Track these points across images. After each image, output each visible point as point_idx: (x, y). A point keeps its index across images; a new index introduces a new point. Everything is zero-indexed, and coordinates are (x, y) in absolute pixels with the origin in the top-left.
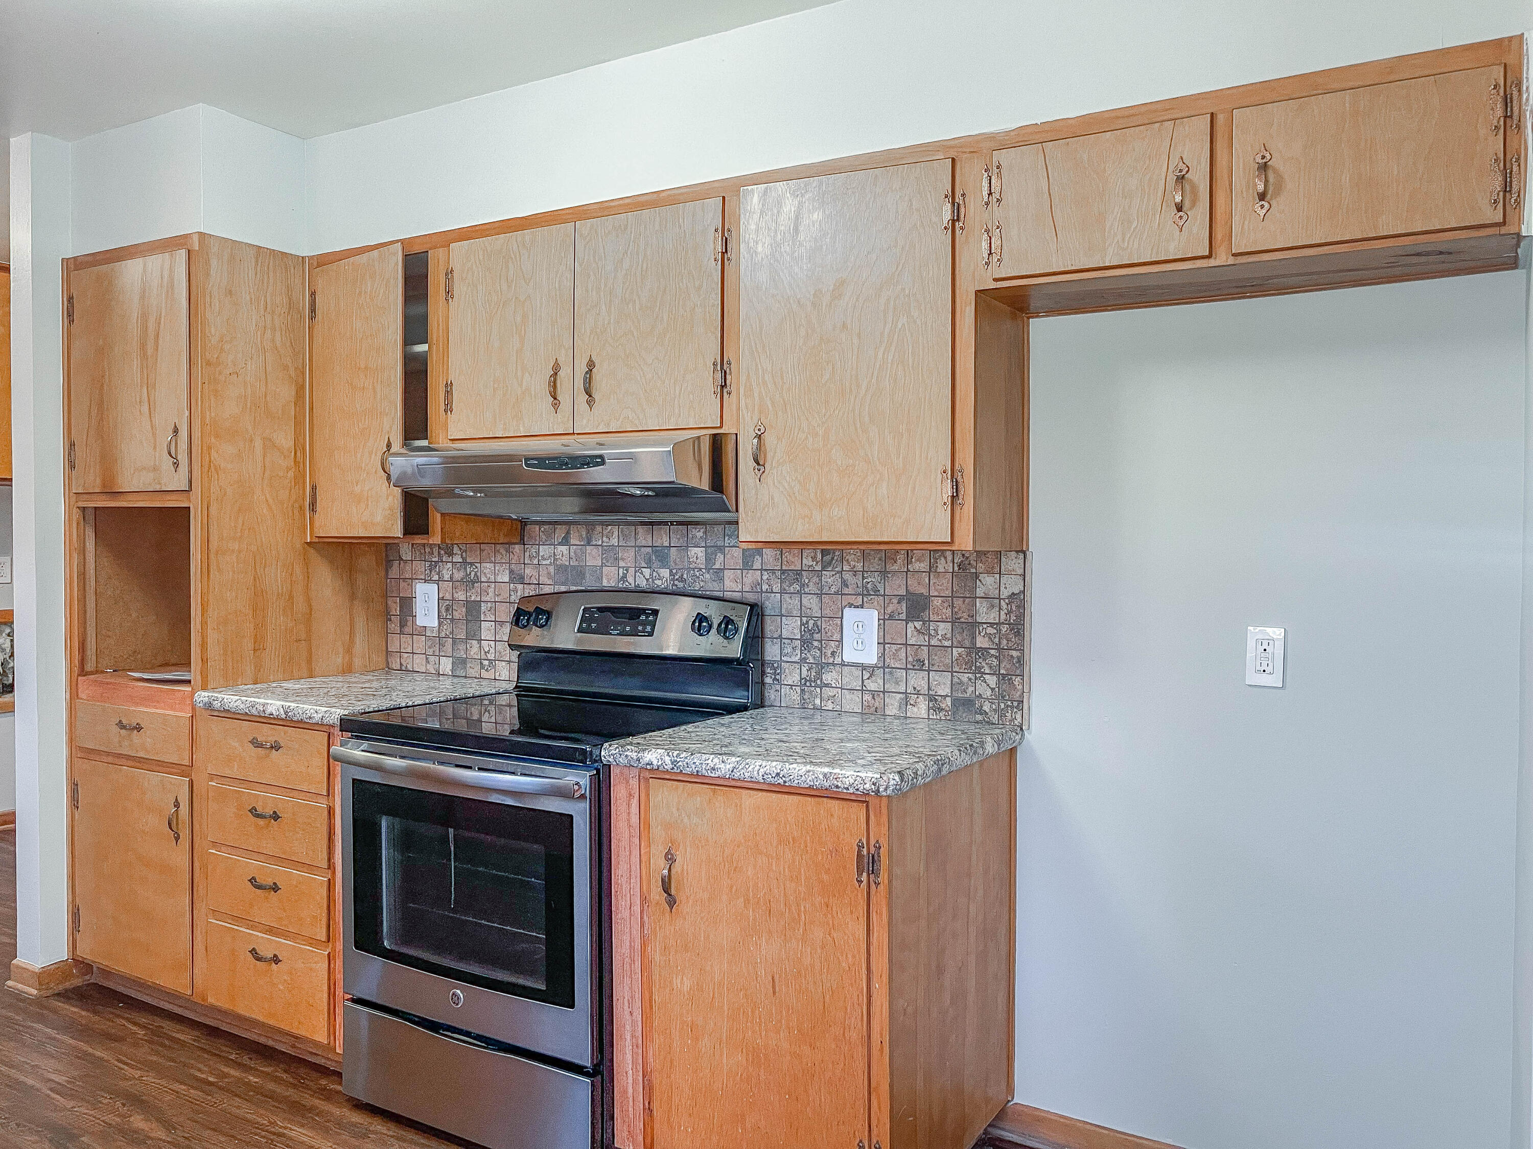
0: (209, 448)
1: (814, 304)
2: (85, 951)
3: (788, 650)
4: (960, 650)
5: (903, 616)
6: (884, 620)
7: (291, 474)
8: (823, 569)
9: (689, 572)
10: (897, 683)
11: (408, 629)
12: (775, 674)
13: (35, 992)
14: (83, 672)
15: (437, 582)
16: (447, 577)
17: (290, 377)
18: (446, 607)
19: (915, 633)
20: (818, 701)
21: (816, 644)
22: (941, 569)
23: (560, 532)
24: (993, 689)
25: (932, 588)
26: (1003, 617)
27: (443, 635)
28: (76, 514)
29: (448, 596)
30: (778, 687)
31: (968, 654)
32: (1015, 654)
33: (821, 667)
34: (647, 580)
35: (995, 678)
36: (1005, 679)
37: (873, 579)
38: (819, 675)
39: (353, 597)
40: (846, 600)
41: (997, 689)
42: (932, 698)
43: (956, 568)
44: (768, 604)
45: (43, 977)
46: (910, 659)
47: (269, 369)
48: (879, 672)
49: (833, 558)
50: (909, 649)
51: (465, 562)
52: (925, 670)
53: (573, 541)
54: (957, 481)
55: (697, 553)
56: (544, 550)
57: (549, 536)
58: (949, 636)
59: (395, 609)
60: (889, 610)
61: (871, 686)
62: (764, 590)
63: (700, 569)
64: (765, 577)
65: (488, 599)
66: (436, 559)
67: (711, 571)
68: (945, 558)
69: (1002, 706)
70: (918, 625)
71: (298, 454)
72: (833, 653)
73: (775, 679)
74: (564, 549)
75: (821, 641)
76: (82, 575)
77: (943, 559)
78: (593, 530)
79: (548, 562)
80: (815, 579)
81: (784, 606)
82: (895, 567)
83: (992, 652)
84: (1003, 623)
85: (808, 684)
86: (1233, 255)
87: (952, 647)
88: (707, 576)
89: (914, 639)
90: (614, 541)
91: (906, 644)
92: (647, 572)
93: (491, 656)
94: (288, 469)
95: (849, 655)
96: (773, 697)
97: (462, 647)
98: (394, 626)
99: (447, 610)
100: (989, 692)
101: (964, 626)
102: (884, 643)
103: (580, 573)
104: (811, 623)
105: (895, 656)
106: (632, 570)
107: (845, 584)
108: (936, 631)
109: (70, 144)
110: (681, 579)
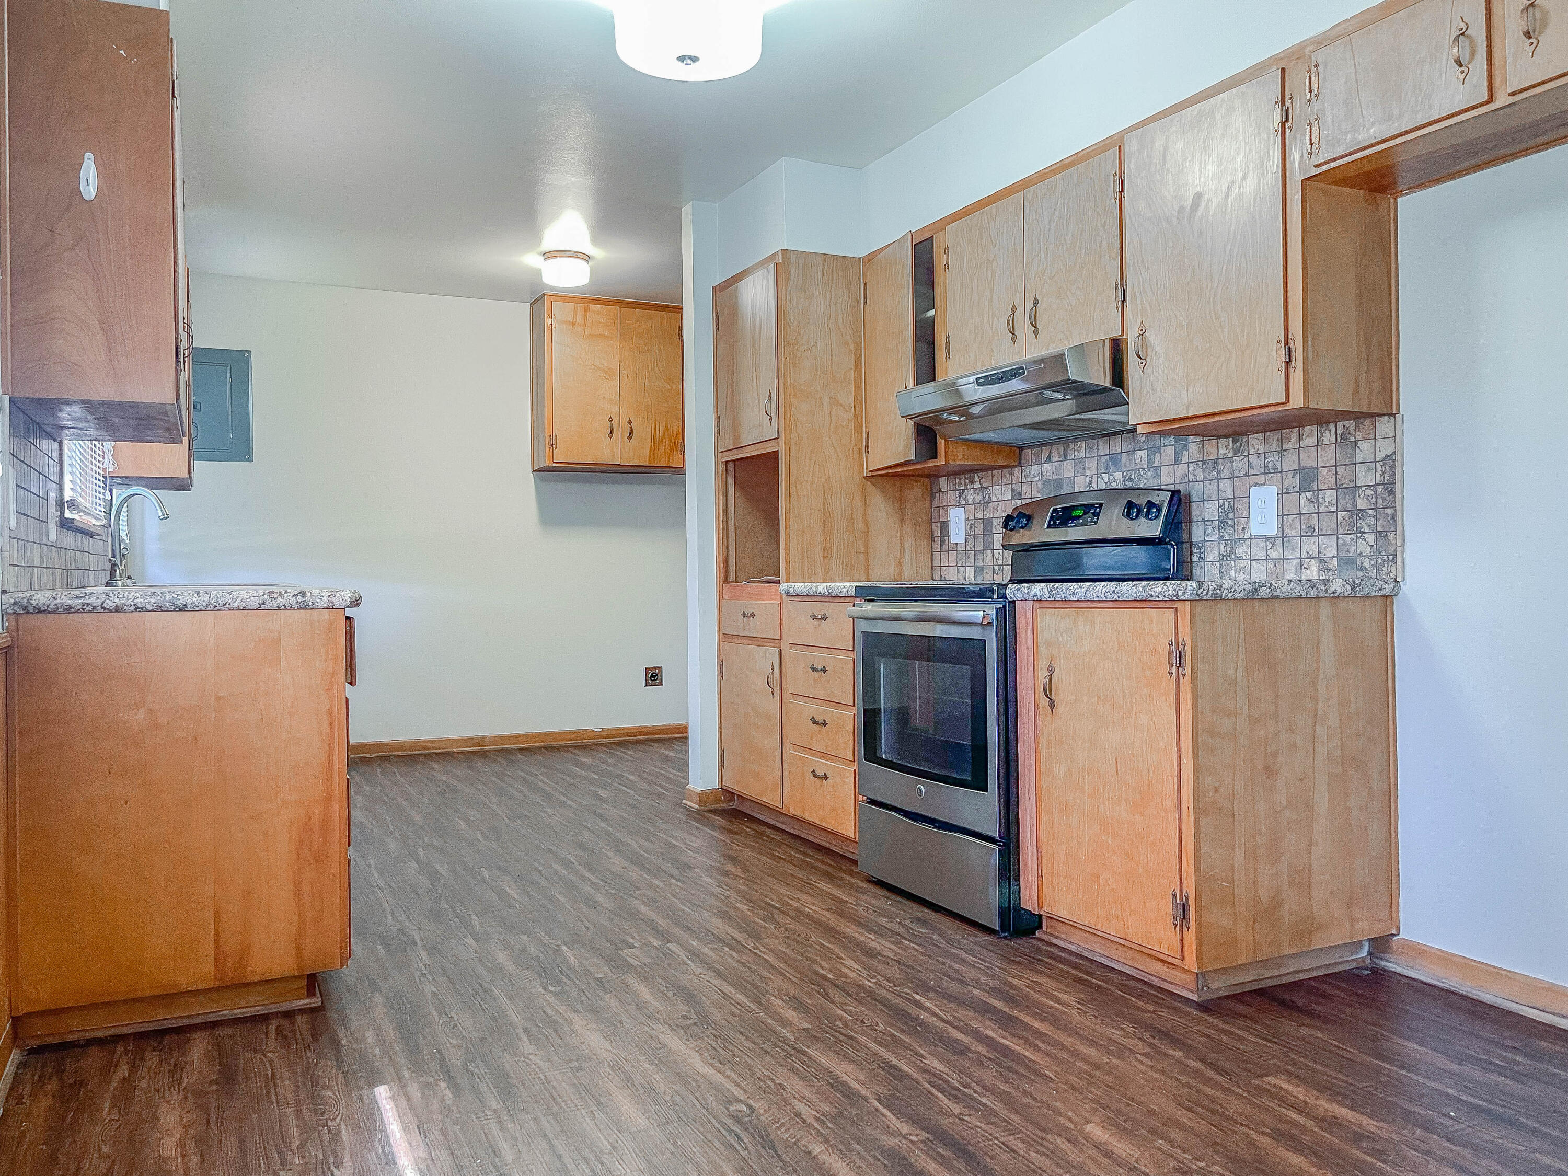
0: (790, 406)
1: (1178, 219)
2: (727, 783)
3: (1210, 530)
4: (1344, 513)
5: (1297, 489)
6: (1282, 494)
7: (851, 424)
8: (1235, 454)
9: (1135, 473)
10: (1293, 550)
11: (945, 547)
12: (1200, 553)
13: (697, 807)
14: (726, 581)
15: (964, 506)
16: (970, 501)
17: (850, 350)
18: (970, 524)
19: (1307, 503)
20: (1232, 573)
21: (1230, 522)
22: (1326, 442)
23: (1046, 450)
24: (1371, 546)
25: (1320, 460)
26: (1378, 478)
27: (968, 549)
28: (722, 467)
29: (972, 517)
30: (1202, 564)
31: (1351, 517)
32: (1389, 511)
33: (1234, 543)
34: (1106, 483)
35: (1373, 536)
36: (1381, 535)
37: (1273, 458)
38: (1233, 548)
39: (902, 521)
40: (1253, 480)
41: (1375, 546)
42: (1322, 561)
43: (1339, 439)
44: (1193, 492)
45: (702, 797)
46: (1304, 527)
47: (834, 346)
48: (1279, 542)
49: (1241, 445)
50: (1302, 518)
51: (982, 488)
52: (1316, 536)
53: (1054, 459)
54: (1289, 348)
55: (1142, 455)
56: (1035, 469)
57: (1038, 456)
58: (1334, 501)
59: (937, 533)
60: (1286, 485)
61: (1274, 554)
62: (1191, 480)
63: (1144, 469)
64: (1191, 469)
65: (997, 515)
66: (963, 488)
67: (1152, 469)
68: (1330, 431)
69: (1380, 560)
70: (1309, 494)
71: (857, 409)
72: (1243, 529)
73: (1200, 557)
74: (1046, 466)
75: (1233, 520)
76: (726, 510)
77: (1327, 432)
78: (1068, 446)
79: (1037, 479)
80: (1229, 465)
81: (1206, 492)
82: (1289, 446)
83: (1370, 512)
84: (1379, 484)
85: (1225, 559)
86: (1509, 95)
87: (1337, 511)
88: (1149, 474)
89: (1306, 508)
90: (1083, 454)
91: (1300, 514)
92: (1105, 476)
93: (1000, 562)
94: (849, 420)
95: (1255, 529)
96: (1199, 573)
97: (980, 557)
98: (936, 546)
99: (971, 528)
100: (1368, 549)
101: (1346, 491)
102: (1283, 515)
103: (1059, 483)
104: (1226, 503)
105: (1291, 526)
106: (1095, 477)
107: (1250, 465)
108: (1324, 498)
109: (717, 205)
110: (1131, 480)
